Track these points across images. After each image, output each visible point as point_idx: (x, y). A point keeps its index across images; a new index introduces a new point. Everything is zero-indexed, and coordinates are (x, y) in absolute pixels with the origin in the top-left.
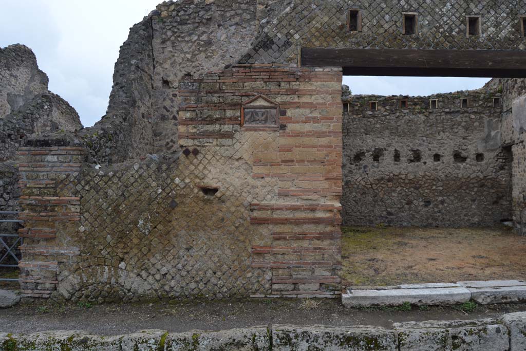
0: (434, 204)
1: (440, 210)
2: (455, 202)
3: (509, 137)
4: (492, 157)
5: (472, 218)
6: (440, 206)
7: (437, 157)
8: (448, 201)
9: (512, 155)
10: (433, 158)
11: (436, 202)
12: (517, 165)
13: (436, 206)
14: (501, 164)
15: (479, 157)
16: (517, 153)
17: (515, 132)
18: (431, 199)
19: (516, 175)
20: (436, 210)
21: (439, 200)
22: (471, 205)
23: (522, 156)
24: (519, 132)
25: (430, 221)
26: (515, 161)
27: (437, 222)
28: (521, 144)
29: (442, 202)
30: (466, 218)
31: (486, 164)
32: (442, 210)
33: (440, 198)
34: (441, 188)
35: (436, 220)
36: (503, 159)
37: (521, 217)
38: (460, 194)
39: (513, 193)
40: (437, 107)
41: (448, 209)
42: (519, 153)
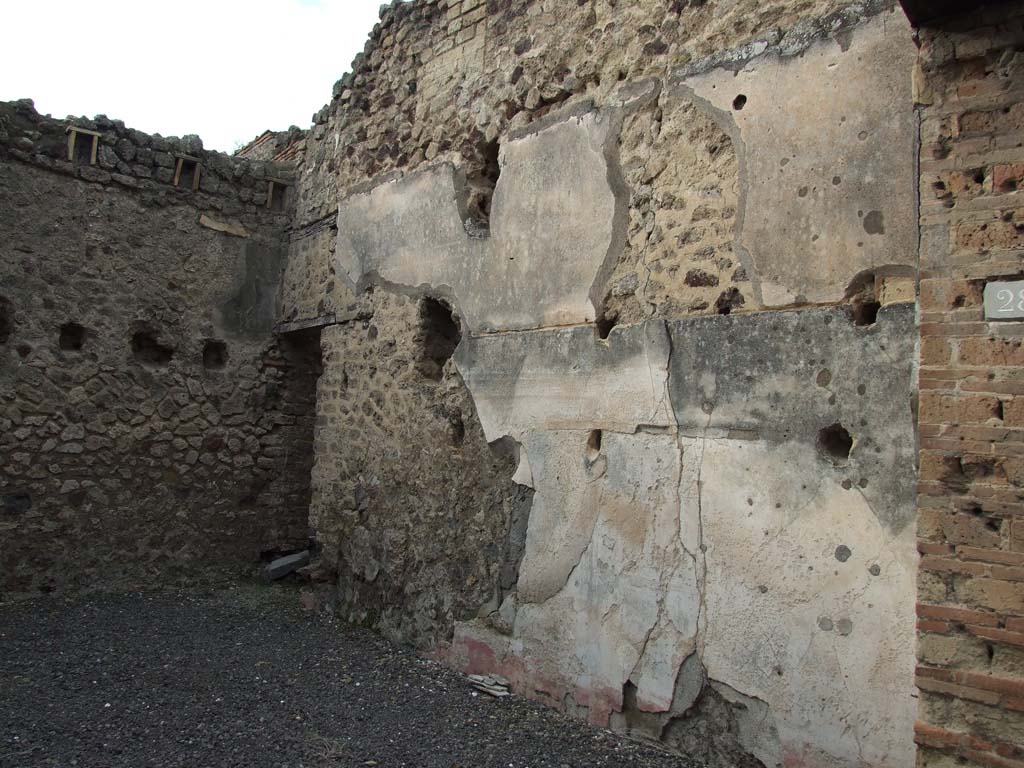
0: (43, 504)
1: (63, 529)
2: (121, 497)
3: (313, 302)
4: (251, 357)
5: (173, 550)
6: (67, 513)
7: (73, 336)
8: (97, 494)
9: (320, 356)
10: (57, 336)
11: (50, 499)
12: (337, 388)
13: (52, 511)
14: (272, 381)
15: (214, 353)
16: (342, 351)
17: (340, 288)
18: (35, 485)
19: (333, 420)
20: (49, 526)
21: (63, 491)
22: (176, 508)
23: (361, 361)
24: (358, 286)
25: (22, 568)
26: (332, 373)
27: (49, 574)
28: (359, 325)
29: (77, 498)
30: (156, 552)
31: (231, 375)
32: (71, 526)
33: (70, 485)
34: (77, 448)
35: (46, 564)
36: (279, 368)
37: (341, 555)
38: (140, 470)
39: (315, 472)
40: (93, 160)
41: (95, 521)
42: (349, 353)
